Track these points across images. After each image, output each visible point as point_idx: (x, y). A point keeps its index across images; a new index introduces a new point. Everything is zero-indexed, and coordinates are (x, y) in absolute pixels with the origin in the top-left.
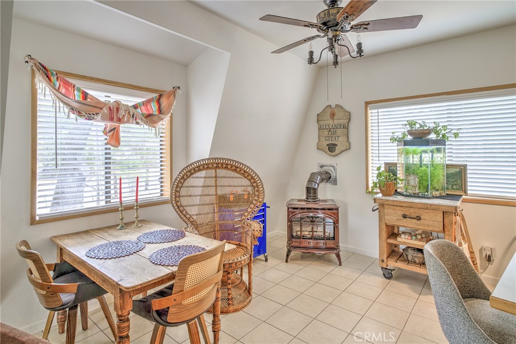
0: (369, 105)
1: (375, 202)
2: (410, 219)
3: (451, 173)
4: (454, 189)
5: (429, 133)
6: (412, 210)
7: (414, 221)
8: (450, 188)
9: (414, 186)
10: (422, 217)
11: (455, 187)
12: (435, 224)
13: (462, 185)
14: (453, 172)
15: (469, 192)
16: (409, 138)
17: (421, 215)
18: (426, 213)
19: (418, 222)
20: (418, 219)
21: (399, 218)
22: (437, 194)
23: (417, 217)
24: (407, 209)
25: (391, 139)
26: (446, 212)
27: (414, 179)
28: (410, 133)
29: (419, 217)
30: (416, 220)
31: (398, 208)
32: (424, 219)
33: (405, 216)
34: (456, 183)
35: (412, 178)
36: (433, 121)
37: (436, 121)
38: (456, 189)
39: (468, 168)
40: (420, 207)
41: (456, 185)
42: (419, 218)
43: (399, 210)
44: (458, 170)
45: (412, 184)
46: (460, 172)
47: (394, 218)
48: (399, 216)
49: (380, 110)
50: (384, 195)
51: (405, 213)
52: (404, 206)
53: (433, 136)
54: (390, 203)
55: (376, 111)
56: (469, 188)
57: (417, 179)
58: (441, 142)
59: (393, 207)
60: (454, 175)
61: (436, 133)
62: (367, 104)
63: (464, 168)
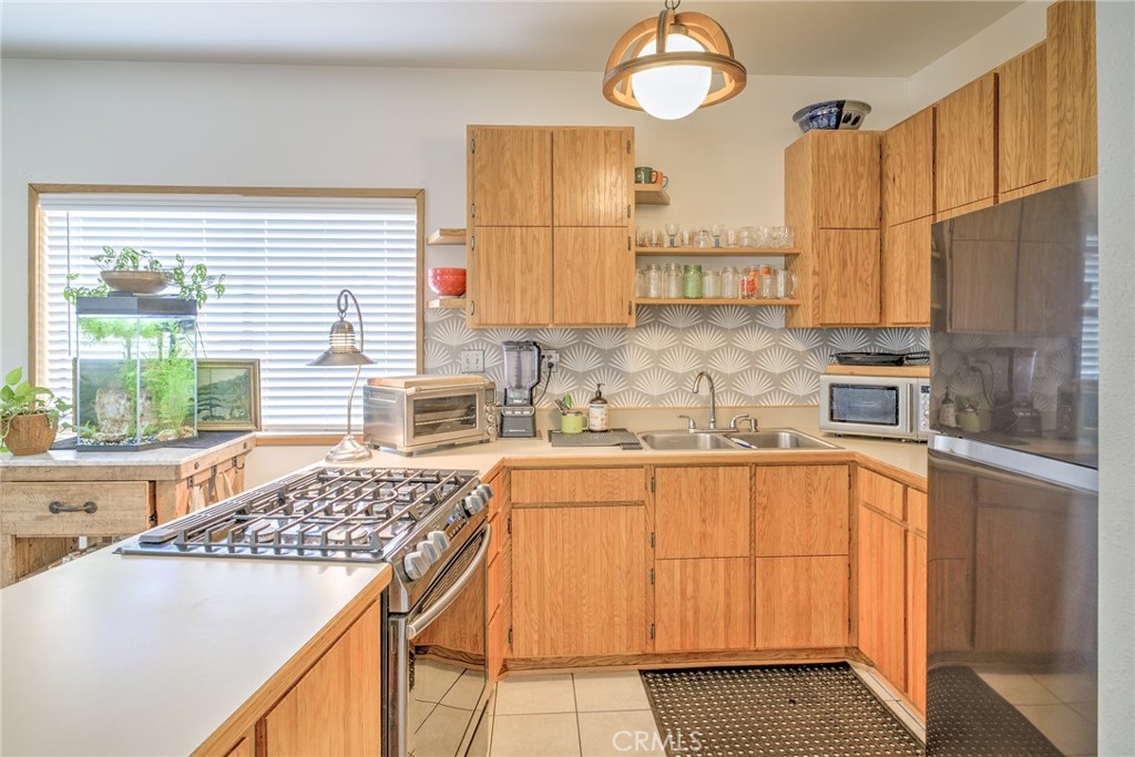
0: (41, 195)
2: (68, 514)
3: (230, 381)
4: (235, 418)
5: (161, 284)
6: (74, 488)
7: (80, 516)
8: (228, 417)
9: (116, 421)
10: (99, 504)
11: (237, 413)
12: (129, 518)
13: (250, 409)
14: (233, 377)
15: (265, 422)
17: (97, 498)
18: (107, 490)
19: (88, 518)
20: (88, 511)
21: (40, 514)
22: (170, 435)
23: (87, 504)
24: (63, 486)
26: (161, 481)
27: (117, 401)
28: (110, 279)
29: (93, 504)
30: (83, 513)
31: (39, 486)
32: (106, 508)
33: (55, 508)
34: (238, 404)
35: (112, 400)
36: (174, 253)
37: (181, 254)
38: (240, 418)
39: (263, 366)
40: (97, 476)
41: (238, 408)
42: (90, 508)
43: (41, 492)
44: (242, 372)
45: (112, 415)
46: (246, 377)
47: (26, 516)
48: (42, 510)
49: (74, 213)
50: (16, 453)
51: (57, 499)
52: (58, 478)
53: (171, 291)
55: (62, 213)
56: (264, 412)
57: (123, 402)
58: (183, 308)
59: (25, 486)
60: (234, 384)
61: (180, 282)
62: (35, 190)
63: (252, 367)
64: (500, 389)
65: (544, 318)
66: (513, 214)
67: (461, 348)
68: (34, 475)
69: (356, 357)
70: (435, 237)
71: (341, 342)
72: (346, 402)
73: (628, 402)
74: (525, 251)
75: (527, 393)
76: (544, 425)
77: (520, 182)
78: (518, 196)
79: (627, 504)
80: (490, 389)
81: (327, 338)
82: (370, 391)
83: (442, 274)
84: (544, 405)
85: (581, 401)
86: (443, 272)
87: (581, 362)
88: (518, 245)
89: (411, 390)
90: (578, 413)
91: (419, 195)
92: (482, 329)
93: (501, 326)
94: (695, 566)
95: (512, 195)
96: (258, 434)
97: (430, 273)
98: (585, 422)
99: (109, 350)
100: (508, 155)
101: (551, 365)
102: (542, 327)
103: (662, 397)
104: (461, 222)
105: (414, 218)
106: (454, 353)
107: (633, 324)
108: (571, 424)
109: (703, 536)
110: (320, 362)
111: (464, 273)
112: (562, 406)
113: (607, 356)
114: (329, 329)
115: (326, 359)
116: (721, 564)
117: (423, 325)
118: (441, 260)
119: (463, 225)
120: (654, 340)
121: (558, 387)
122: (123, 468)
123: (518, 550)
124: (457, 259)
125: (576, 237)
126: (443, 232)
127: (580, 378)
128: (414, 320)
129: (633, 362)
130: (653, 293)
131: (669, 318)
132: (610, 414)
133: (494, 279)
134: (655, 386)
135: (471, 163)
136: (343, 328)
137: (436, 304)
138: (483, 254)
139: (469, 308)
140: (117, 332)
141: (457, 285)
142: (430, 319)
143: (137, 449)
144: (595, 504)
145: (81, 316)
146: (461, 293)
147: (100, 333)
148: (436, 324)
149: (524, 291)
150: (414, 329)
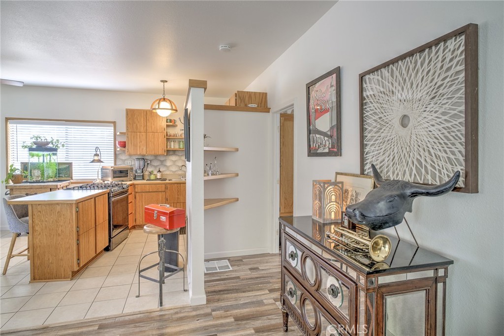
0: (9, 120)
1: (6, 188)
5: (48, 144)
6: (32, 190)
8: (64, 176)
9: (38, 176)
11: (66, 176)
13: (70, 174)
14: (65, 167)
15: (74, 178)
16: (34, 147)
18: (40, 190)
22: (52, 180)
24: (28, 190)
25: (22, 147)
26: (53, 188)
28: (35, 143)
29: (36, 193)
33: (27, 194)
34: (67, 173)
35: (36, 171)
39: (73, 164)
40: (37, 188)
43: (23, 191)
44: (68, 166)
45: (36, 175)
46: (69, 167)
49: (18, 125)
50: (14, 183)
51: (27, 192)
53: (50, 145)
54: (17, 188)
55: (15, 125)
56: (73, 176)
57: (39, 172)
58: (54, 150)
59: (20, 190)
60: (65, 169)
61: (52, 144)
62: (7, 119)
63: (70, 164)
64: (134, 169)
65: (144, 153)
66: (137, 130)
67: (125, 160)
68: (21, 188)
69: (99, 161)
70: (118, 133)
71: (96, 158)
72: (97, 171)
73: (168, 172)
74: (140, 138)
75: (141, 170)
76: (146, 177)
77: (139, 122)
78: (138, 125)
79: (161, 192)
80: (132, 169)
81: (93, 157)
82: (103, 169)
83: (120, 143)
84: (147, 173)
85: (155, 172)
86: (120, 142)
87: (156, 163)
88: (138, 137)
89: (113, 168)
90: (154, 175)
91: (114, 123)
92: (130, 155)
93: (135, 155)
94: (176, 204)
95: (137, 125)
96: (72, 181)
97: (117, 142)
98: (156, 177)
99: (35, 160)
100: (136, 116)
101: (148, 164)
102: (145, 156)
103: (175, 171)
104: (124, 130)
105: (113, 128)
106: (124, 161)
107: (166, 154)
108: (152, 177)
109: (178, 198)
110: (92, 162)
111: (125, 142)
112: (151, 173)
113: (162, 162)
114: (93, 155)
115: (93, 161)
116: (182, 204)
117: (115, 155)
118: (119, 139)
119: (125, 132)
120: (174, 158)
121: (150, 169)
122: (44, 186)
123: (137, 202)
124: (123, 139)
125: (152, 135)
126: (120, 133)
127: (155, 167)
128: (113, 153)
129: (168, 163)
130: (172, 147)
131: (177, 153)
132: (162, 175)
133: (133, 144)
134: (174, 169)
135: (127, 117)
136: (96, 155)
137: (118, 149)
138: (130, 138)
139: (126, 151)
140: (37, 155)
141: (123, 145)
142: (117, 153)
143: (45, 182)
144: (154, 192)
145: (30, 152)
146: (125, 147)
147: (33, 156)
148: (119, 154)
149: (140, 147)
150: (113, 155)
